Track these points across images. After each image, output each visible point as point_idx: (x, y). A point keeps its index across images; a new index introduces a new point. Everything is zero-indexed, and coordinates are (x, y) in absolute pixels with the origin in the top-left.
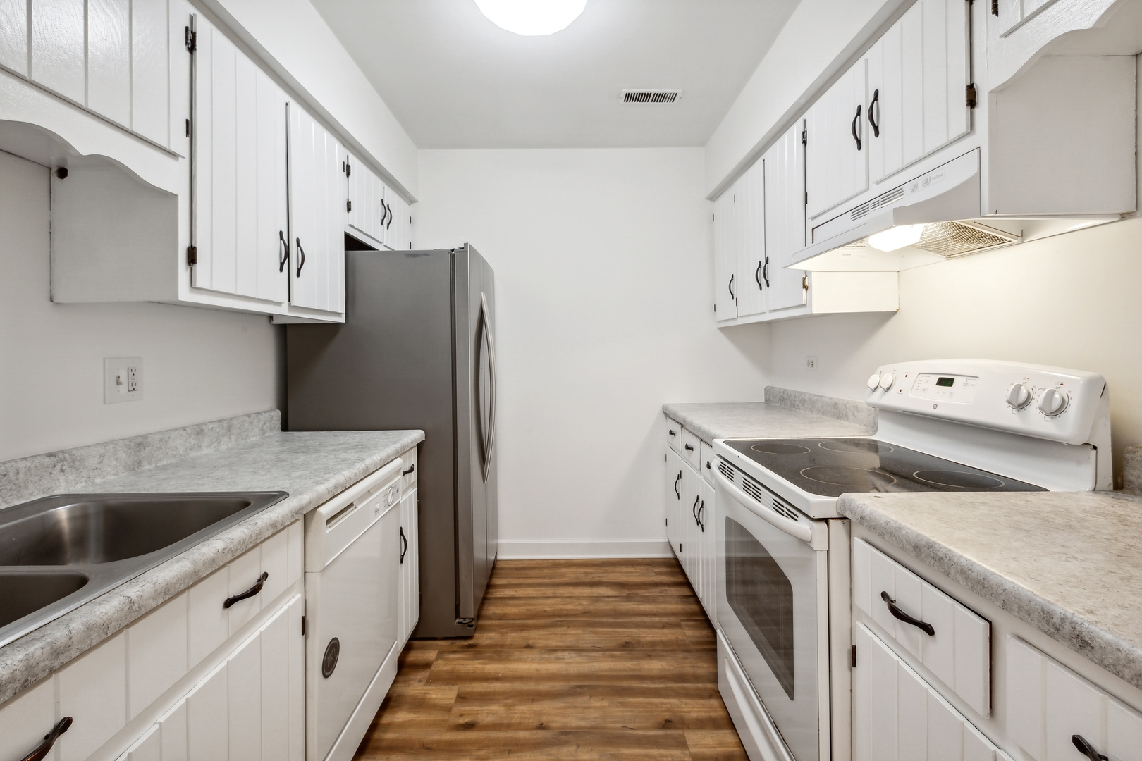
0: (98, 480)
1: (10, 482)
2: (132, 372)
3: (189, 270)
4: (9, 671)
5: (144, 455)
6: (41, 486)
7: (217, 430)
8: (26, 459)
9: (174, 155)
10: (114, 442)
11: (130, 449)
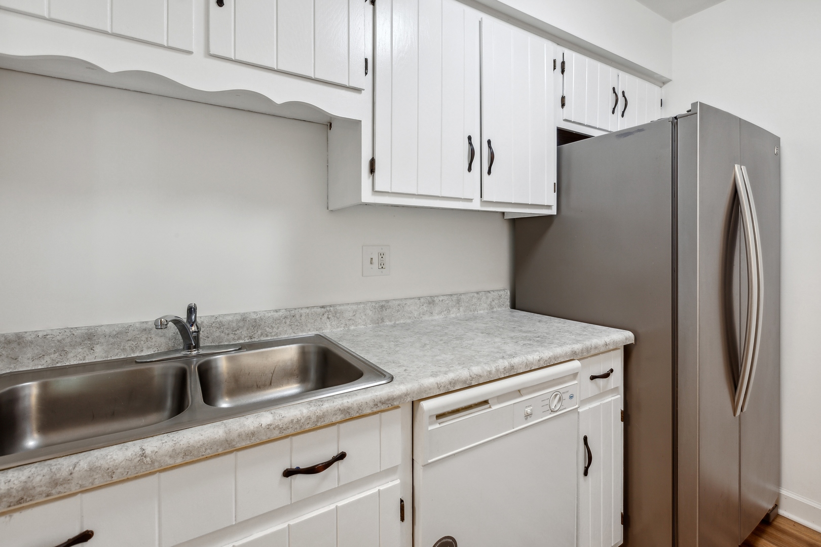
0: (352, 328)
1: (297, 320)
2: (382, 255)
3: (371, 177)
4: (7, 488)
5: (386, 314)
6: (315, 326)
7: (447, 302)
8: (308, 308)
9: (358, 90)
10: (365, 303)
11: (375, 309)
